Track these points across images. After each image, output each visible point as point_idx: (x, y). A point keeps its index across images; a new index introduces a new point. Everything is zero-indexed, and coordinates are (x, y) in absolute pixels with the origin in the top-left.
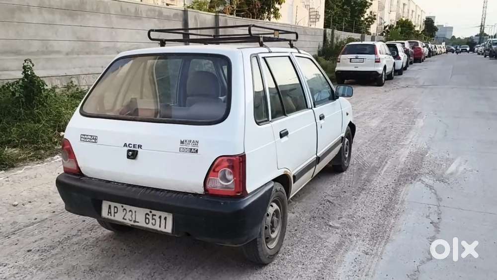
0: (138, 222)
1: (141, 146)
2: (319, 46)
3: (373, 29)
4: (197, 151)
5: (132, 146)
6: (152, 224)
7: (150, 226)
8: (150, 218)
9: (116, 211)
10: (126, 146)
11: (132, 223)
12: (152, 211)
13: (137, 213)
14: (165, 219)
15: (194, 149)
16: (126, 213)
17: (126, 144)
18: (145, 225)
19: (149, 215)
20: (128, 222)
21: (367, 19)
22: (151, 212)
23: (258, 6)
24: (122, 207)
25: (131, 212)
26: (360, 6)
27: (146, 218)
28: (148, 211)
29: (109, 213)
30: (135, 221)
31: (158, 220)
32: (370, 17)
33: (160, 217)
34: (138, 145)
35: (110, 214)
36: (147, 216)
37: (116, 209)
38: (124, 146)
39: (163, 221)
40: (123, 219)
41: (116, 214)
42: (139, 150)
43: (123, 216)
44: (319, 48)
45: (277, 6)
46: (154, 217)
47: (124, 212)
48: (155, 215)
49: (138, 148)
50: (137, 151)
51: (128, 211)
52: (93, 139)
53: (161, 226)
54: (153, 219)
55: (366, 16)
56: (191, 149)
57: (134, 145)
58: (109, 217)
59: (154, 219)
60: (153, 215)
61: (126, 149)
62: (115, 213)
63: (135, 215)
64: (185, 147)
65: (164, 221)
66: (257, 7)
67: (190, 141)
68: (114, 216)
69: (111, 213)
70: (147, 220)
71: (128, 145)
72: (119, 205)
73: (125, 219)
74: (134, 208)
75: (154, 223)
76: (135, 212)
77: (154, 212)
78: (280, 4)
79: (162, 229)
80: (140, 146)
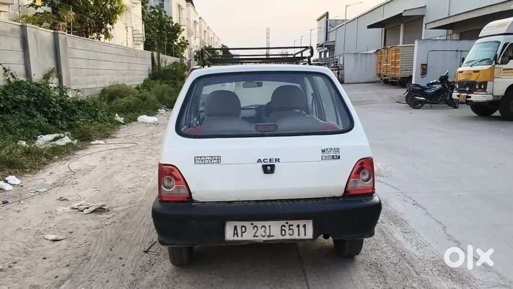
0: (273, 236)
1: (279, 159)
2: (149, 69)
3: (186, 54)
4: (339, 157)
5: (268, 161)
6: (290, 234)
7: (287, 237)
8: (287, 229)
9: (244, 230)
10: (261, 162)
11: (266, 238)
12: (288, 221)
13: (271, 227)
14: (304, 226)
15: (336, 156)
16: (257, 230)
17: (260, 159)
18: (281, 237)
19: (285, 226)
20: (260, 238)
21: (179, 44)
22: (287, 223)
23: (94, 25)
24: (252, 224)
25: (263, 228)
26: (173, 31)
27: (282, 230)
28: (283, 223)
29: (236, 234)
30: (269, 236)
31: (296, 229)
32: (182, 42)
33: (298, 226)
34: (276, 159)
35: (236, 236)
36: (283, 228)
37: (243, 228)
38: (258, 162)
39: (302, 229)
40: (254, 236)
41: (243, 234)
42: (277, 164)
43: (253, 234)
44: (149, 71)
45: (108, 26)
46: (291, 227)
47: (254, 229)
48: (292, 225)
49: (276, 162)
50: (274, 165)
51: (259, 227)
52: (215, 159)
53: (300, 234)
54: (290, 229)
55: (179, 41)
56: (333, 156)
57: (270, 159)
58: (236, 238)
59: (292, 229)
60: (290, 226)
61: (260, 165)
62: (242, 232)
63: (270, 230)
64: (327, 155)
65: (304, 229)
66: (92, 25)
67: (332, 149)
68: (242, 236)
69: (237, 234)
70: (283, 232)
71: (262, 160)
72: (247, 224)
73: (257, 236)
74: (267, 224)
75: (291, 233)
76: (270, 226)
77: (290, 222)
78: (111, 24)
79: (302, 237)
80: (277, 160)
